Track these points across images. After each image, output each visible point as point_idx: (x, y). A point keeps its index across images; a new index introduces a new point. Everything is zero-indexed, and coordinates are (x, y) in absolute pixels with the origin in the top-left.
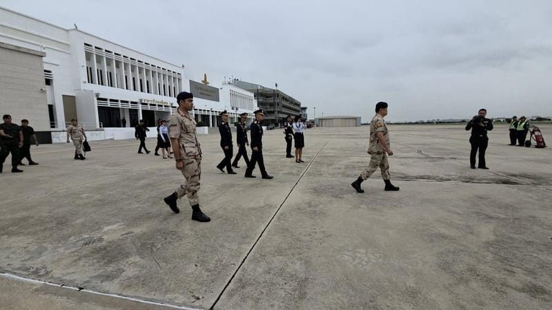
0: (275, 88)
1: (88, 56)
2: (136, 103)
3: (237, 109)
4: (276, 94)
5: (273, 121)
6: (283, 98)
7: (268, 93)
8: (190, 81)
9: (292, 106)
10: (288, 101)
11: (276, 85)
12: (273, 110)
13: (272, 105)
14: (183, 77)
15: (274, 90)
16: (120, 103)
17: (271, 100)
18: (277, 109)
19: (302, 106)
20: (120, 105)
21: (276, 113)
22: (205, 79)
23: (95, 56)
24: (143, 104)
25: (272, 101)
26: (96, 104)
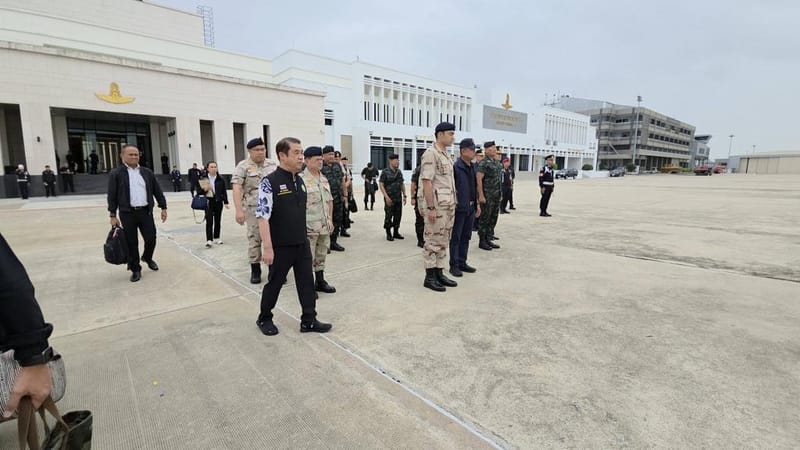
0: (635, 104)
1: (367, 88)
2: (410, 140)
3: (555, 144)
4: (637, 116)
5: (626, 162)
6: (653, 122)
7: (619, 114)
8: (485, 107)
9: (672, 134)
10: (663, 125)
11: (639, 99)
12: (627, 142)
13: (625, 134)
14: (473, 102)
15: (634, 109)
16: (393, 141)
17: (626, 126)
18: (636, 141)
19: (697, 134)
20: (393, 144)
21: (633, 148)
22: (507, 102)
23: (373, 88)
24: (418, 141)
25: (628, 127)
26: (369, 144)
